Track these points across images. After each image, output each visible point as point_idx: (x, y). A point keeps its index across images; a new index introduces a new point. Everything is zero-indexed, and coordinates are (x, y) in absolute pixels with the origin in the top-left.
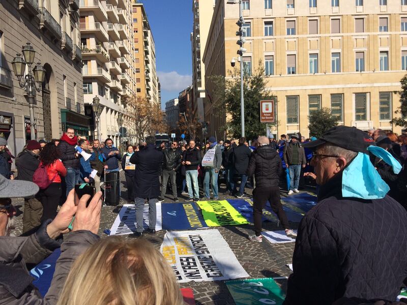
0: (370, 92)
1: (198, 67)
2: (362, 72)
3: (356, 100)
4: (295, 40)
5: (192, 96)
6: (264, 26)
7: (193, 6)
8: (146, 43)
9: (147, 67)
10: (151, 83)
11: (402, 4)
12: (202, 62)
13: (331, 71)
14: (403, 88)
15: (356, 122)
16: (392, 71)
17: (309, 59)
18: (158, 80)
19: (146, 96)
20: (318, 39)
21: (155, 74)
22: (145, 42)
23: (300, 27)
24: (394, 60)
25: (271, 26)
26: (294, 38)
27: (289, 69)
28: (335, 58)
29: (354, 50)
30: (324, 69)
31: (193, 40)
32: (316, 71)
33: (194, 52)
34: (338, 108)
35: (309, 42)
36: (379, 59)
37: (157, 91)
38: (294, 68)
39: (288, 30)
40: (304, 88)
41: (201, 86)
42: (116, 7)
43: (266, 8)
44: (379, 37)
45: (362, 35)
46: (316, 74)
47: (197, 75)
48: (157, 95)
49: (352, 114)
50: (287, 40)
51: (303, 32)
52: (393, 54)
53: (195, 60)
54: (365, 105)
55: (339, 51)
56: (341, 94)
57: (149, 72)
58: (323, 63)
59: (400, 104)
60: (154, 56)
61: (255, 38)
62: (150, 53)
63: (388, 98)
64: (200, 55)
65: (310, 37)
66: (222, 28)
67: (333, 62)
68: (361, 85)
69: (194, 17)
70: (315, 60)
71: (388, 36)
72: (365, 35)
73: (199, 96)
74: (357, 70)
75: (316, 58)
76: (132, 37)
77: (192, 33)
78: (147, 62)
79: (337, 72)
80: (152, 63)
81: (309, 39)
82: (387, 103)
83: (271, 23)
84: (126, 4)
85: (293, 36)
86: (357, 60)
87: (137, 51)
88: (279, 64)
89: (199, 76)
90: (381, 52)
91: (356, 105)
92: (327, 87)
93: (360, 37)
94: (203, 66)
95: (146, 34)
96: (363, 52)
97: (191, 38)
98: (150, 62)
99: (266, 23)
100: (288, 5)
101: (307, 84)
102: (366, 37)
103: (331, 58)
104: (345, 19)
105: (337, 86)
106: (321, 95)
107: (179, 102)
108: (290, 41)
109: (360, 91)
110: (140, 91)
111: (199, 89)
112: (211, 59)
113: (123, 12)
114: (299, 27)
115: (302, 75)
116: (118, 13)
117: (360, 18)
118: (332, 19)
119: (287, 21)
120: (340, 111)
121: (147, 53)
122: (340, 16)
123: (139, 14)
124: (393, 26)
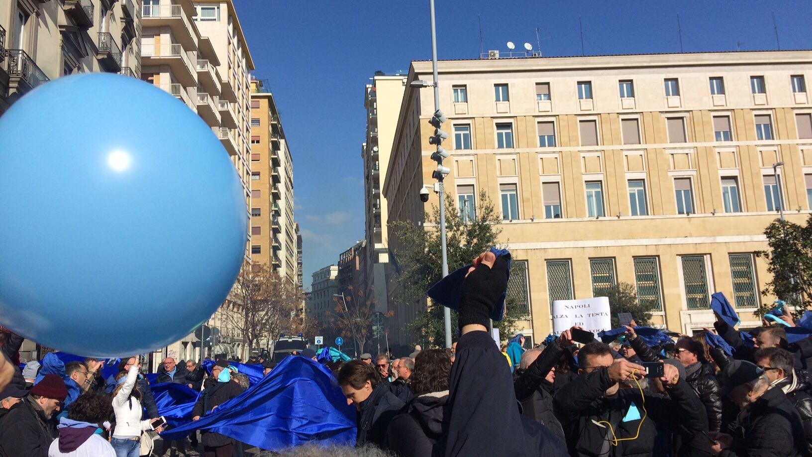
0: (710, 254)
1: (375, 205)
2: (691, 215)
3: (684, 268)
4: (557, 155)
5: (364, 261)
6: (496, 131)
7: (367, 98)
8: (276, 163)
9: (276, 206)
10: (282, 237)
11: (754, 92)
12: (382, 196)
13: (630, 213)
14: (771, 245)
15: (691, 312)
16: (749, 214)
17: (585, 190)
18: (297, 231)
19: (271, 260)
20: (599, 154)
21: (292, 218)
22: (273, 159)
23: (564, 133)
24: (749, 192)
25: (510, 131)
26: (554, 152)
27: (548, 208)
28: (636, 190)
29: (670, 174)
30: (615, 209)
31: (366, 156)
32: (601, 212)
33: (367, 177)
34: (651, 283)
35: (582, 160)
36: (722, 192)
37: (295, 251)
38: (558, 208)
39: (542, 138)
40: (581, 244)
41: (380, 242)
42: (216, 98)
43: (498, 99)
44: (717, 150)
45: (682, 148)
46: (600, 218)
47: (374, 219)
48: (294, 258)
49: (679, 296)
50: (541, 156)
51: (571, 141)
52: (748, 181)
53: (368, 192)
54: (704, 277)
55: (643, 176)
56: (654, 257)
57: (280, 215)
58: (613, 199)
59: (771, 276)
60: (290, 184)
61: (479, 152)
62: (283, 180)
63: (748, 266)
64: (378, 183)
65: (583, 151)
66: (416, 133)
67: (632, 196)
68: (690, 240)
69: (368, 115)
70: (597, 193)
71: (734, 150)
72: (690, 148)
73: (376, 259)
74: (681, 212)
75: (600, 190)
76: (247, 151)
77: (365, 144)
78: (276, 197)
79: (641, 215)
80: (286, 198)
81: (582, 155)
82: (747, 274)
83: (508, 126)
84: (238, 94)
85: (552, 149)
86: (678, 193)
87: (257, 177)
88: (528, 200)
89: (376, 221)
90: (723, 178)
91: (685, 279)
92: (624, 242)
93: (680, 151)
94: (384, 203)
95: (276, 147)
96: (690, 179)
97: (363, 151)
98: (283, 196)
99: (500, 126)
100: (539, 95)
101: (586, 238)
102: (692, 151)
103: (628, 188)
104: (648, 119)
105: (645, 242)
106: (615, 258)
107: (340, 271)
108: (547, 159)
109: (692, 251)
110: (259, 252)
111: (377, 246)
112: (399, 189)
113: (230, 107)
114: (562, 134)
115: (572, 220)
116: (220, 109)
117: (676, 118)
118: (623, 120)
119: (539, 122)
120: (654, 290)
121: (276, 180)
122: (637, 113)
123: (263, 111)
124: (741, 131)
